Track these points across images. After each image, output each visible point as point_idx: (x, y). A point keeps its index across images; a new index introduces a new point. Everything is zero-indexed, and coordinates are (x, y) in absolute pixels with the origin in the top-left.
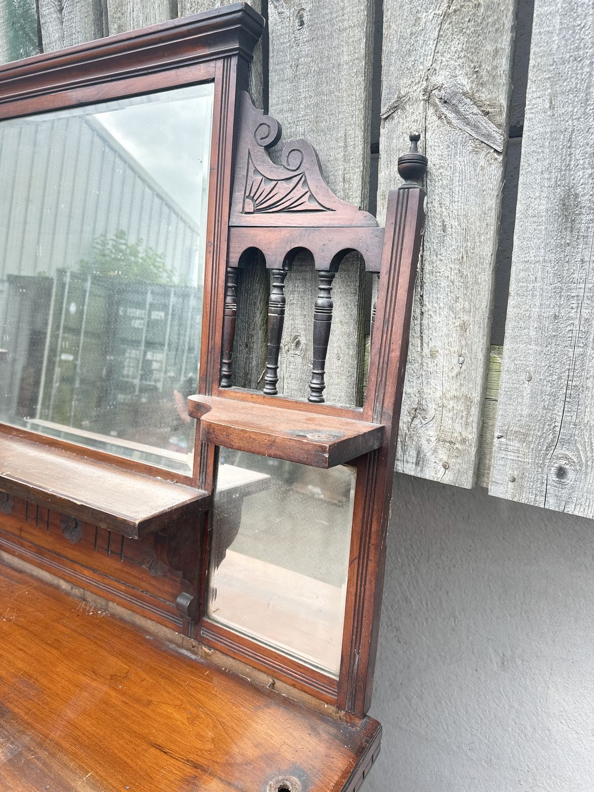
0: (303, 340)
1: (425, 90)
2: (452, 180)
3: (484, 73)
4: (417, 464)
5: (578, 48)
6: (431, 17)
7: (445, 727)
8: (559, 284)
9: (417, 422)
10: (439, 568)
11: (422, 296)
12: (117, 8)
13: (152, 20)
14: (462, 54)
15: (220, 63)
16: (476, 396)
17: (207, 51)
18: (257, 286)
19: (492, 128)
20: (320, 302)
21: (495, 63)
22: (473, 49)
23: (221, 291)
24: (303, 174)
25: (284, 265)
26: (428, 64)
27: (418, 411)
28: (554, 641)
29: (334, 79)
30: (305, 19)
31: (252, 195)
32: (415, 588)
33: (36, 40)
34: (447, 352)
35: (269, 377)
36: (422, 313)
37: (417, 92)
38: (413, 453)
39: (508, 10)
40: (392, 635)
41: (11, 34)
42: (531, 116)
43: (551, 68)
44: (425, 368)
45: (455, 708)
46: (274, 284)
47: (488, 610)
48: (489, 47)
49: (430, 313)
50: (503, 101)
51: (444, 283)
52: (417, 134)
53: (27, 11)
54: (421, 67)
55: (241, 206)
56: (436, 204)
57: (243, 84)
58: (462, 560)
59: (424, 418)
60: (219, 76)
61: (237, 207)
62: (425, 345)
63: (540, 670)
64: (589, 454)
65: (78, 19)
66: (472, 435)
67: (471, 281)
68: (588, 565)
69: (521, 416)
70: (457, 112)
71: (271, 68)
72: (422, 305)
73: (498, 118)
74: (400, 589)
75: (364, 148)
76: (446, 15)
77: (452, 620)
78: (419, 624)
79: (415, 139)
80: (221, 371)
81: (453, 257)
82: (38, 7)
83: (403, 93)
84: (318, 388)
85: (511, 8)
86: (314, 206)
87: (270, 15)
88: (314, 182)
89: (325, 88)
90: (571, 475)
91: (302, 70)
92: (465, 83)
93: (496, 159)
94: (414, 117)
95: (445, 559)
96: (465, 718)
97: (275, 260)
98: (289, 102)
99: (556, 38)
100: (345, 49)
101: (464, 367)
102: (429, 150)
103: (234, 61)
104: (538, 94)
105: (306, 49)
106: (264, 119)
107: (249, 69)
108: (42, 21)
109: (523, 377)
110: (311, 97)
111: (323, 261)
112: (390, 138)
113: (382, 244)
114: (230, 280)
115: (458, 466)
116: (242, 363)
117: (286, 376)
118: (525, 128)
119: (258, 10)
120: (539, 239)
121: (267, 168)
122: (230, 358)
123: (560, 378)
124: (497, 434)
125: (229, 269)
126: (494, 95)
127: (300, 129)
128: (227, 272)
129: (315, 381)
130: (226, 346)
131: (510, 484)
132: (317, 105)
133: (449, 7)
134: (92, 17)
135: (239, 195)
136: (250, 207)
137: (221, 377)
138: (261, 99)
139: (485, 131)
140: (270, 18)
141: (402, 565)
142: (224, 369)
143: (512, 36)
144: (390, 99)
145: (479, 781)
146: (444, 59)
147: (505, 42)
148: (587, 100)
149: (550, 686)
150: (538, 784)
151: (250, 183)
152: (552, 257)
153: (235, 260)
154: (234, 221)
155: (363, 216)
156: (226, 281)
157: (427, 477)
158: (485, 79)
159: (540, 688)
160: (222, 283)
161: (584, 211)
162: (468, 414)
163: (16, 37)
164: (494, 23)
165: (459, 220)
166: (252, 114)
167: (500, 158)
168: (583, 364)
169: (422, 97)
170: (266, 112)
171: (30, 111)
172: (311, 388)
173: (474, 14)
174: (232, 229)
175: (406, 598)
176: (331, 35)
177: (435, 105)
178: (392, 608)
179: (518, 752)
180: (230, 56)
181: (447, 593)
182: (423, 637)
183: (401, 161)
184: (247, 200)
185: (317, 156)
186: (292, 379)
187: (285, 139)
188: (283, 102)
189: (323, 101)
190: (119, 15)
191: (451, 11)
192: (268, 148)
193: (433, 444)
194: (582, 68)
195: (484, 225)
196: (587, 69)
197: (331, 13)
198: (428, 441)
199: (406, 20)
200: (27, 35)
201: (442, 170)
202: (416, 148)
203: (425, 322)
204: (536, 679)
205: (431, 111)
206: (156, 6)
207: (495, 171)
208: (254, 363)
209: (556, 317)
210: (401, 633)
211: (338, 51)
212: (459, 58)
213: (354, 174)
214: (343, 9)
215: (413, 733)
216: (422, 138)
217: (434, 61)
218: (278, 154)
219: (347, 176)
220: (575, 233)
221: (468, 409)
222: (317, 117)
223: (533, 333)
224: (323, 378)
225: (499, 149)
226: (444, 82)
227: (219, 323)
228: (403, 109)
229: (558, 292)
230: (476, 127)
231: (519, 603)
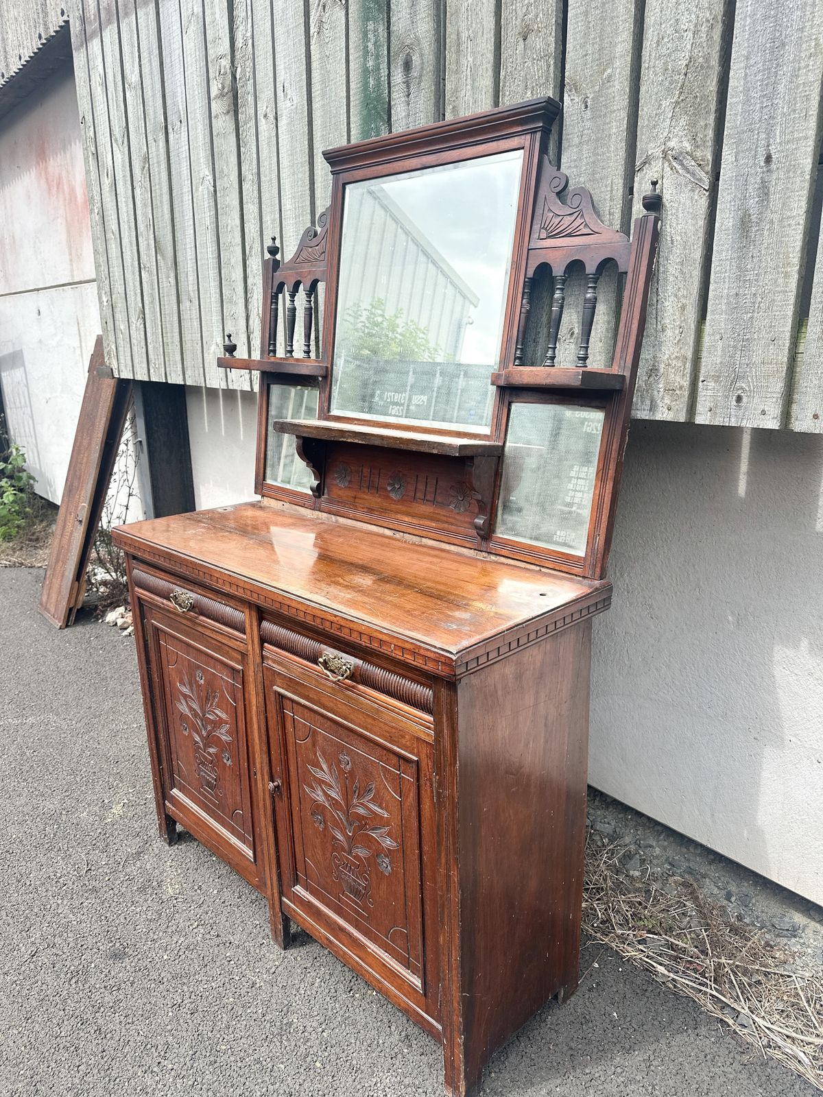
0: (576, 331)
1: (663, 151)
2: (677, 210)
3: (698, 139)
4: (650, 410)
5: (751, 124)
6: (668, 104)
7: (689, 691)
8: (739, 273)
9: (651, 379)
10: (687, 545)
11: (657, 289)
12: (453, 93)
13: (480, 103)
14: (686, 128)
15: (528, 137)
16: (690, 355)
17: (520, 129)
18: (545, 294)
19: (703, 174)
20: (588, 296)
21: (705, 133)
22: (692, 125)
23: (520, 296)
24: (581, 210)
25: (565, 273)
26: (665, 134)
27: (653, 371)
28: (779, 595)
29: (606, 144)
30: (589, 104)
31: (546, 227)
32: (667, 567)
33: (386, 117)
34: (672, 326)
35: (550, 354)
36: (657, 301)
37: (658, 152)
38: (648, 402)
39: (713, 100)
40: (646, 613)
41: (365, 112)
42: (725, 166)
43: (736, 136)
44: (658, 339)
45: (698, 671)
46: (558, 287)
47: (727, 576)
48: (702, 123)
49: (663, 300)
50: (710, 157)
51: (671, 279)
52: (655, 180)
53: (380, 95)
54: (661, 136)
55: (538, 234)
56: (668, 227)
57: (544, 150)
58: (707, 535)
59: (656, 376)
60: (527, 145)
61: (535, 236)
62: (659, 323)
63: (767, 623)
64: (755, 384)
65: (422, 102)
66: (686, 383)
67: (688, 276)
68: (806, 524)
69: (716, 364)
70: (682, 165)
71: (564, 138)
72: (658, 295)
73: (706, 168)
74: (655, 570)
75: (623, 191)
76: (677, 103)
77: (697, 590)
78: (669, 599)
79: (654, 183)
80: (515, 354)
81: (677, 261)
82: (389, 92)
83: (650, 153)
84: (583, 357)
85: (715, 99)
86: (587, 231)
87: (565, 101)
88: (589, 217)
89: (600, 151)
90: (745, 400)
91: (585, 138)
92: (688, 146)
93: (705, 194)
94: (656, 169)
95: (693, 536)
96: (705, 679)
97: (558, 270)
98: (575, 161)
99: (739, 117)
100: (614, 123)
101: (683, 335)
102: (664, 190)
103: (538, 135)
104: (729, 152)
105: (588, 124)
106: (557, 174)
107: (548, 139)
108: (392, 103)
109: (718, 337)
110: (590, 157)
111: (591, 268)
112: (640, 183)
113: (630, 253)
114: (526, 288)
115: (677, 407)
116: (530, 356)
117: (562, 360)
118: (721, 174)
119: (557, 99)
120: (728, 244)
121: (557, 206)
122: (522, 345)
123: (739, 335)
124: (701, 379)
125: (526, 279)
126: (705, 153)
127: (582, 180)
128: (525, 282)
129: (582, 353)
130: (520, 336)
131: (709, 413)
132: (594, 162)
133: (679, 98)
134: (433, 101)
135: (536, 227)
136: (544, 235)
137: (516, 358)
138: (556, 158)
139: (698, 177)
140: (565, 103)
141: (657, 548)
142: (518, 353)
143: (716, 116)
144: (642, 157)
145: (716, 736)
146: (675, 131)
147: (711, 119)
148: (756, 155)
149: (775, 637)
150: (765, 728)
151: (545, 218)
152: (736, 255)
153: (530, 274)
154: (532, 245)
155: (620, 237)
156: (524, 288)
157: (657, 419)
158: (699, 143)
159: (767, 640)
160: (520, 290)
161: (753, 224)
162: (685, 368)
163: (369, 115)
164: (705, 108)
165: (681, 236)
166: (549, 170)
167: (707, 194)
168: (752, 323)
169: (661, 156)
170: (559, 169)
171: (384, 174)
172: (578, 357)
173: (694, 102)
174: (530, 251)
175: (659, 577)
176: (605, 115)
177: (669, 161)
178: (646, 588)
179: (749, 701)
180: (536, 132)
181: (694, 566)
182: (673, 610)
183: (644, 198)
184: (542, 230)
185: (591, 197)
186: (566, 362)
187: (571, 187)
188: (571, 161)
189: (598, 160)
190: (454, 98)
191: (680, 100)
192: (558, 194)
193: (661, 394)
194: (753, 136)
195: (697, 239)
196: (756, 137)
197: (606, 100)
198: (659, 391)
199: (653, 106)
200: (379, 113)
201: (672, 203)
202: (655, 190)
203: (659, 307)
204: (764, 632)
205: (667, 164)
206: (483, 93)
207: (704, 202)
208: (539, 354)
209: (737, 295)
210: (653, 609)
211: (609, 125)
212: (685, 130)
213: (616, 209)
214: (614, 97)
215: (661, 702)
216: (660, 182)
217: (670, 132)
218: (565, 197)
219: (612, 211)
220: (748, 239)
221: (685, 364)
222: (593, 171)
223: (724, 307)
224: (587, 350)
225: (707, 188)
226: (675, 145)
227: (517, 319)
228: (650, 164)
229: (738, 278)
230: (693, 175)
231: (752, 566)
